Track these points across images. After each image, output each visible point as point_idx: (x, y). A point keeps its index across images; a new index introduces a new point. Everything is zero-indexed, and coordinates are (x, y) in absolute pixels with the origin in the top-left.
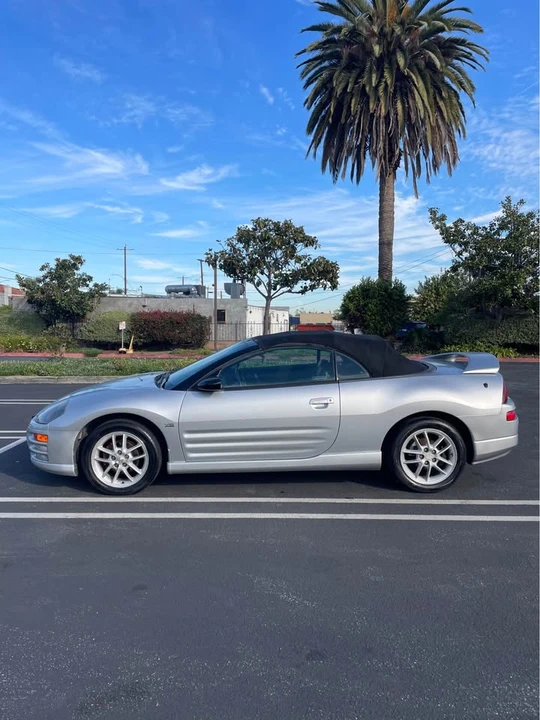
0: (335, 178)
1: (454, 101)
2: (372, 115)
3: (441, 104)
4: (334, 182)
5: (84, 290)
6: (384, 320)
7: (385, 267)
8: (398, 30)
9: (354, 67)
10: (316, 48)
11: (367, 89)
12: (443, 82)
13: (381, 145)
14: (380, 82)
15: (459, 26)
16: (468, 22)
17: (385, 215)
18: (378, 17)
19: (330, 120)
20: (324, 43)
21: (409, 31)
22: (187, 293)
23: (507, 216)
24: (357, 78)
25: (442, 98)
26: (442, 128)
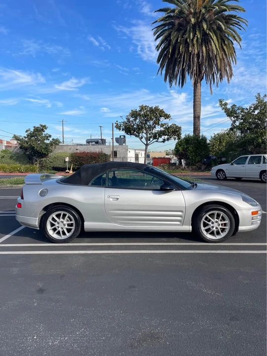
0: (171, 84)
1: (231, 46)
2: (191, 53)
3: (225, 47)
4: (170, 87)
5: (47, 142)
6: (196, 155)
7: (196, 128)
8: (203, 11)
9: (181, 30)
10: (162, 20)
11: (188, 40)
12: (225, 36)
13: (195, 68)
14: (194, 37)
15: (233, 8)
16: (237, 6)
17: (196, 103)
18: (193, 4)
19: (170, 56)
20: (166, 18)
21: (208, 11)
22: (97, 143)
23: (259, 103)
24: (183, 35)
25: (225, 45)
26: (225, 60)
